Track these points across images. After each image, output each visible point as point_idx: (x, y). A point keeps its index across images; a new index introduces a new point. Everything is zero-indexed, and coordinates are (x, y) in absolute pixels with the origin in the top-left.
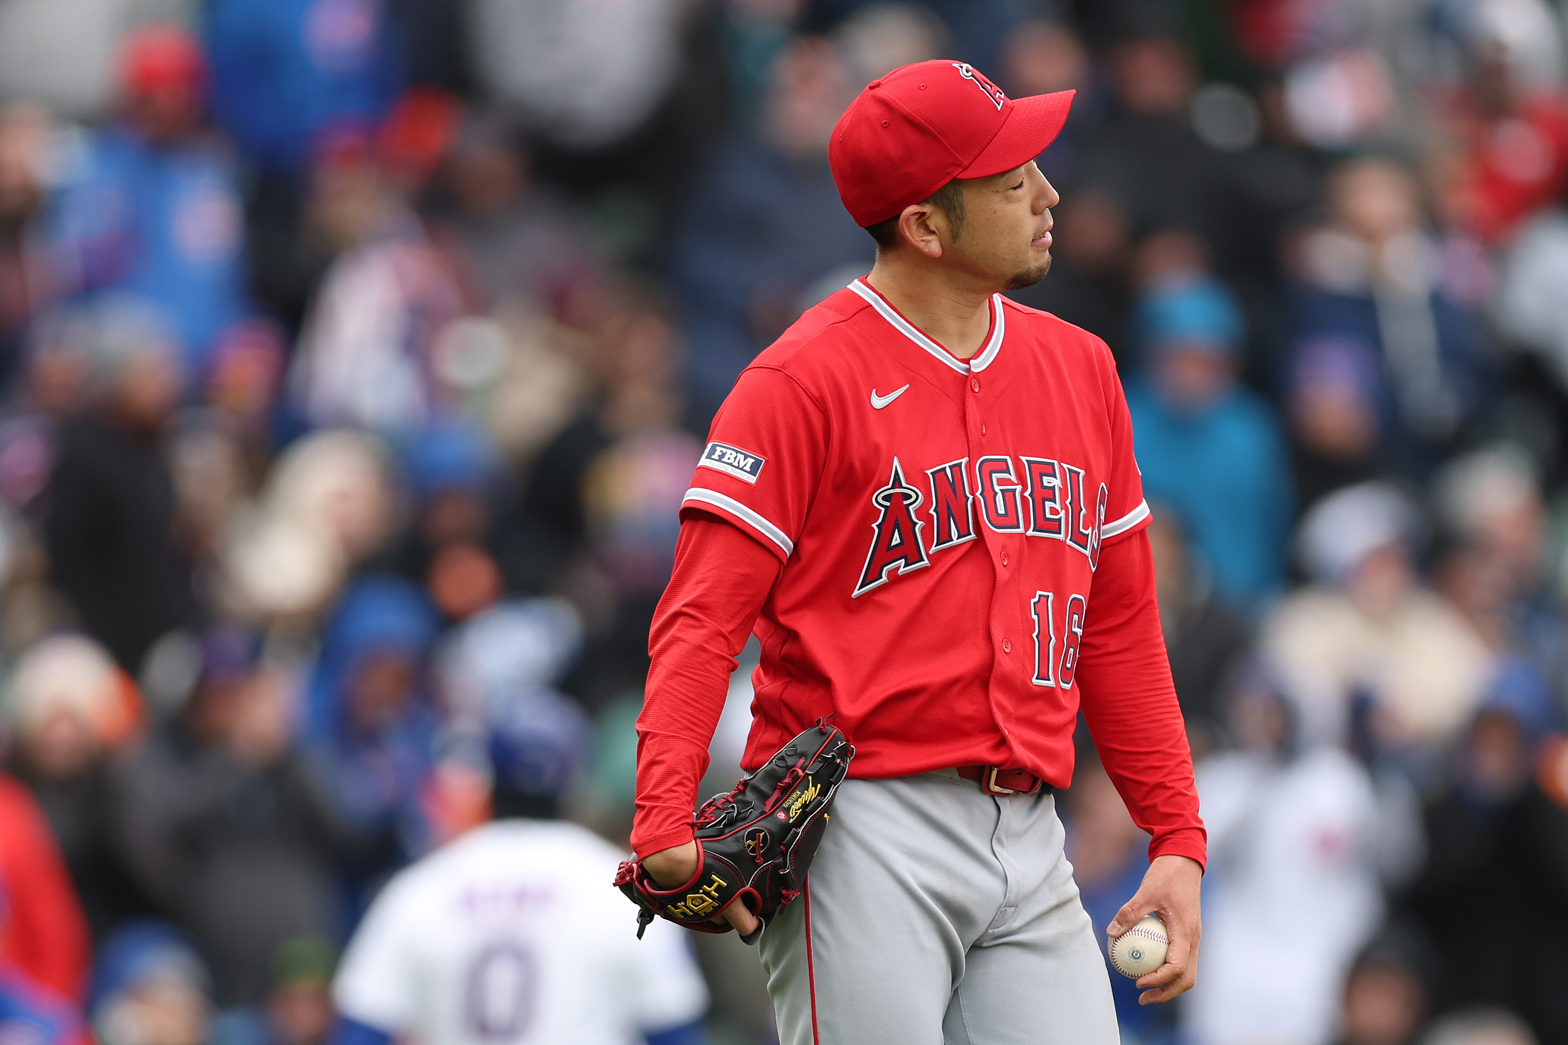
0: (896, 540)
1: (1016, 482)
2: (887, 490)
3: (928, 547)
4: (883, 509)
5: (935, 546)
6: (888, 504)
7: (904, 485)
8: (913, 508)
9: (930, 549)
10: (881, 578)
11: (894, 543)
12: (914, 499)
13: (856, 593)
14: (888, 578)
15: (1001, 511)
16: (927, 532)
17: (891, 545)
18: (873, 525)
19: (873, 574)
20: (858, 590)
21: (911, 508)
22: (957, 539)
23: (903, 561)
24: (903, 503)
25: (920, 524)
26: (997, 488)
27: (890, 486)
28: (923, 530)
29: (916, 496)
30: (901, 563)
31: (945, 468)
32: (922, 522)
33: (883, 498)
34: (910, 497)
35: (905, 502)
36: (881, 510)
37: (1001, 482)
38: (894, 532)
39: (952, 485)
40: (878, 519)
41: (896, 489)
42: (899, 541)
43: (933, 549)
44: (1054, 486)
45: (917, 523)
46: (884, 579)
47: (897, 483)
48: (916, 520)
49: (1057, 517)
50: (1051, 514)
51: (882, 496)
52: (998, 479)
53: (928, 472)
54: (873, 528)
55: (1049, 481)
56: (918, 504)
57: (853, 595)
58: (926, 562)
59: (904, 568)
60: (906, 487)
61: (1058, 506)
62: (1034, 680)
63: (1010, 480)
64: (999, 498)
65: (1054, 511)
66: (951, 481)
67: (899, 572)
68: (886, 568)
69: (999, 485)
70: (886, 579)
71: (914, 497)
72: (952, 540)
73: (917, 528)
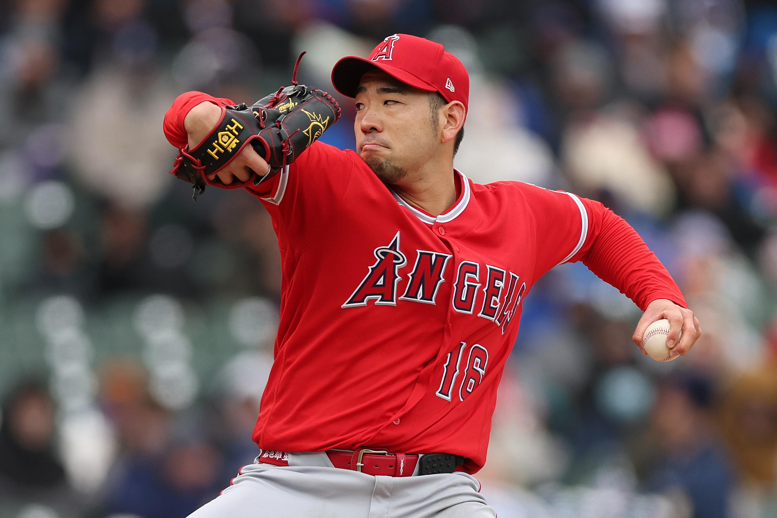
0: (381, 282)
1: (478, 281)
2: (386, 249)
3: (399, 295)
4: (379, 260)
5: (404, 297)
6: (383, 258)
7: (398, 250)
8: (398, 267)
9: (400, 297)
10: (363, 302)
11: (378, 283)
12: (401, 262)
13: (345, 305)
14: (367, 304)
15: (463, 299)
16: (402, 285)
17: (376, 283)
18: (369, 267)
19: (358, 298)
20: (347, 304)
21: (397, 266)
22: (420, 299)
23: (380, 297)
24: (393, 261)
25: (399, 278)
26: (466, 283)
27: (388, 247)
28: (399, 283)
29: (402, 260)
30: (379, 297)
31: (433, 254)
32: (400, 278)
33: (381, 253)
34: (399, 259)
35: (395, 261)
36: (377, 260)
37: (470, 280)
38: (381, 277)
39: (432, 267)
40: (374, 265)
41: (391, 251)
42: (382, 283)
43: (402, 297)
44: (500, 287)
45: (397, 277)
46: (365, 303)
47: (394, 247)
48: (397, 275)
49: (495, 307)
50: (493, 305)
51: (381, 251)
52: (469, 278)
53: (418, 251)
54: (368, 269)
55: (498, 283)
56: (402, 266)
57: (342, 306)
58: (394, 303)
59: (380, 301)
60: (398, 252)
61: (498, 301)
62: (437, 393)
63: (475, 279)
64: (465, 289)
65: (495, 303)
66: (433, 264)
67: (376, 302)
68: (368, 297)
69: (468, 282)
70: (366, 303)
71: (401, 260)
72: (417, 298)
73: (396, 280)
